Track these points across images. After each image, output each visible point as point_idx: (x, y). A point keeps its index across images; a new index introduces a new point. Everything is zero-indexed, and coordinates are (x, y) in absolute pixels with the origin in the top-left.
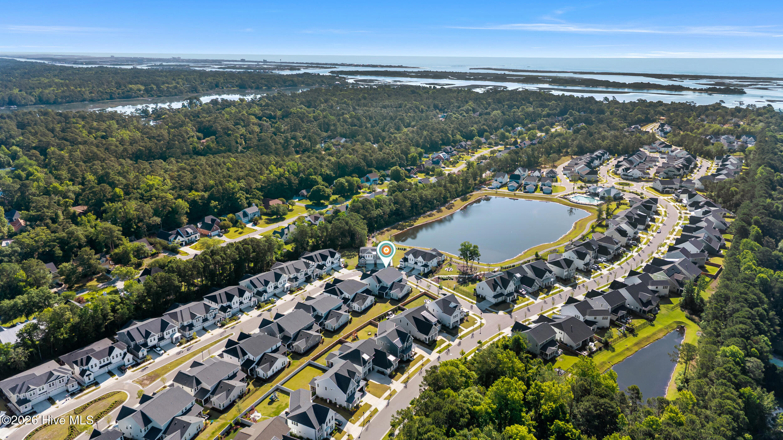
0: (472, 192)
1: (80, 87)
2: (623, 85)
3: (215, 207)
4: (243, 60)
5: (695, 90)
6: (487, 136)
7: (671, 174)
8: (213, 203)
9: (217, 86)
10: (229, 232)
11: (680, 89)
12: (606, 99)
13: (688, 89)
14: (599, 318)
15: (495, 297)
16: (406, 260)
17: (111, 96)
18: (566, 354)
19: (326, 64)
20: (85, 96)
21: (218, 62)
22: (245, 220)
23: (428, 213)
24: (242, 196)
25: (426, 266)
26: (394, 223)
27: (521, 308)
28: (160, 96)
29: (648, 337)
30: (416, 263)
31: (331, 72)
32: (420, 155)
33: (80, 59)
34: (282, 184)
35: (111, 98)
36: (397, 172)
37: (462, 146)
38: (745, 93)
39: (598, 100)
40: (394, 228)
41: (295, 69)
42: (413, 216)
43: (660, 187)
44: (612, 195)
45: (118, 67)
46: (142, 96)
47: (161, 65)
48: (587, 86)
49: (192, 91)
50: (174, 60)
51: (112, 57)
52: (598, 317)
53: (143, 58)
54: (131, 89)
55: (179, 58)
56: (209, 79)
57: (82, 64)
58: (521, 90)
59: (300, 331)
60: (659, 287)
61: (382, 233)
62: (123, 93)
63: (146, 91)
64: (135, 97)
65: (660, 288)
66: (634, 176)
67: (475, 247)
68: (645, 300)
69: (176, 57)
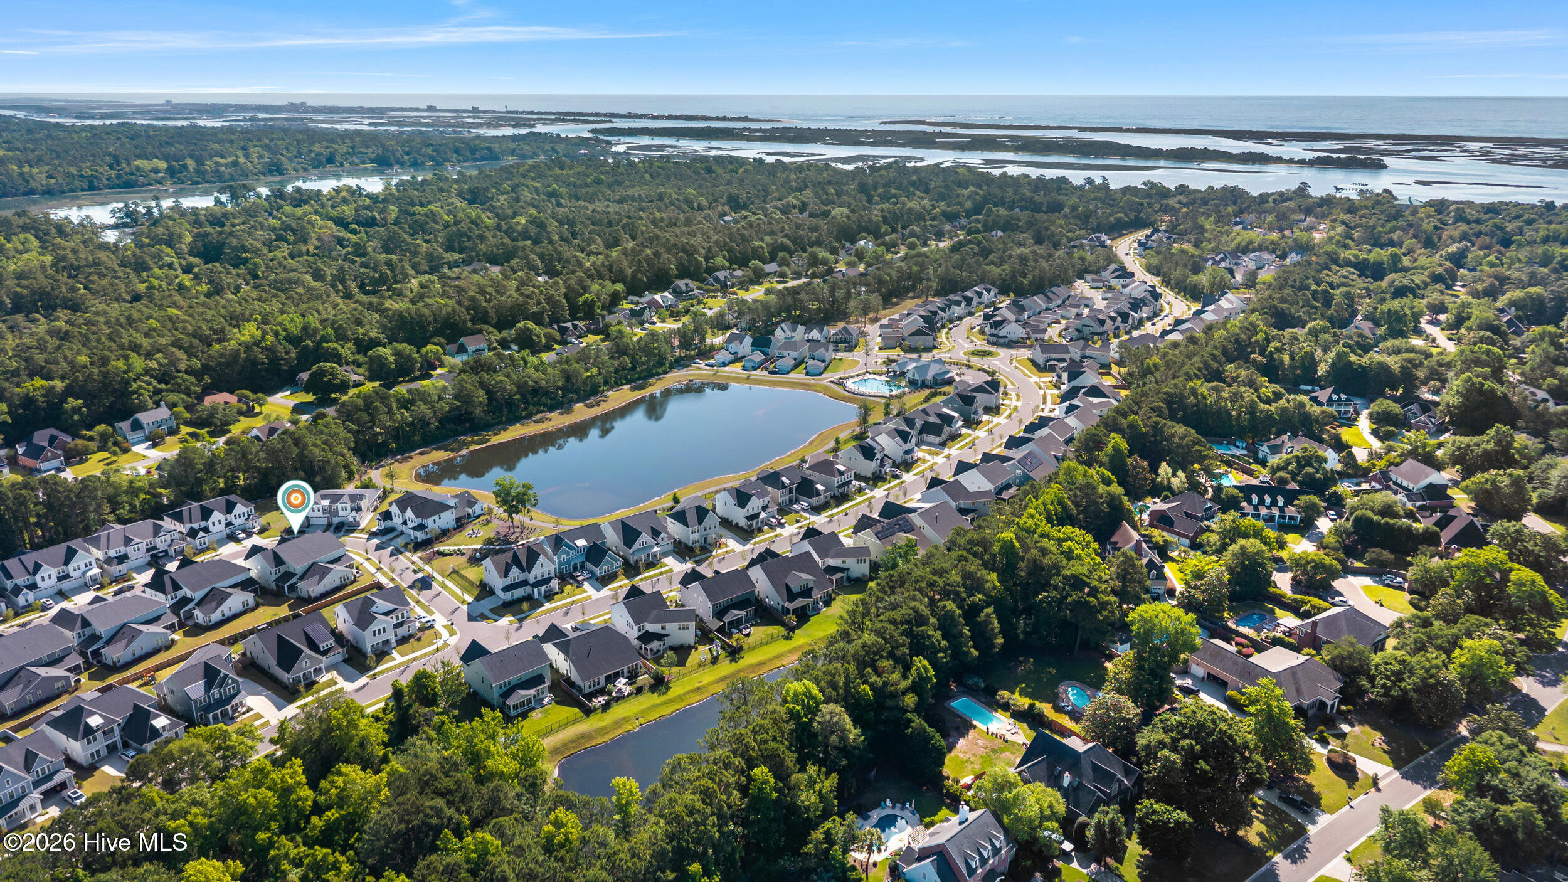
0: (665, 372)
1: (31, 166)
2: (1157, 154)
3: (77, 410)
4: (431, 109)
5: (1291, 162)
6: (783, 258)
7: (1087, 331)
8: (72, 403)
9: (330, 160)
10: (87, 460)
11: (1264, 159)
12: (1089, 180)
13: (1279, 160)
14: (672, 628)
15: (506, 589)
16: (387, 515)
17: (91, 182)
18: (557, 703)
19: (597, 115)
20: (33, 185)
21: (378, 112)
22: (132, 437)
23: (538, 417)
24: (144, 388)
25: (421, 527)
26: (447, 437)
27: (554, 609)
28: (198, 183)
29: (761, 664)
30: (405, 523)
31: (593, 131)
32: (615, 300)
33: (99, 108)
34: (253, 363)
35: (92, 188)
36: (526, 331)
37: (717, 280)
38: (1384, 167)
39: (1075, 183)
40: (437, 449)
41: (524, 126)
42: (500, 423)
43: (1040, 359)
44: (929, 376)
45: (160, 123)
46: (160, 183)
47: (253, 119)
48: (1086, 155)
49: (271, 171)
50: (293, 107)
51: (168, 102)
52: (668, 625)
53: (230, 105)
54: (138, 169)
55: (303, 104)
56: (317, 148)
57: (93, 118)
58: (948, 164)
59: (22, 668)
60: (848, 560)
61: (405, 460)
62: (118, 177)
63: (171, 172)
64: (143, 185)
65: (851, 563)
66: (1011, 337)
67: (527, 487)
68: (795, 588)
69: (297, 101)
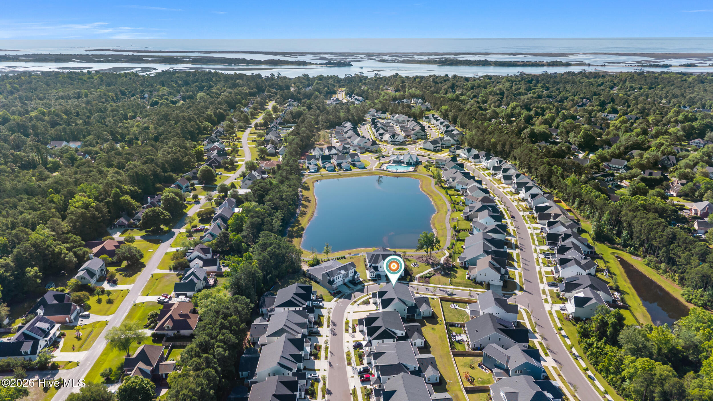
2: (259, 62)
5: (316, 64)
11: (304, 63)
12: (272, 75)
13: (311, 64)
15: (501, 279)
16: (376, 269)
22: (93, 281)
23: (298, 211)
27: (521, 281)
43: (432, 147)
